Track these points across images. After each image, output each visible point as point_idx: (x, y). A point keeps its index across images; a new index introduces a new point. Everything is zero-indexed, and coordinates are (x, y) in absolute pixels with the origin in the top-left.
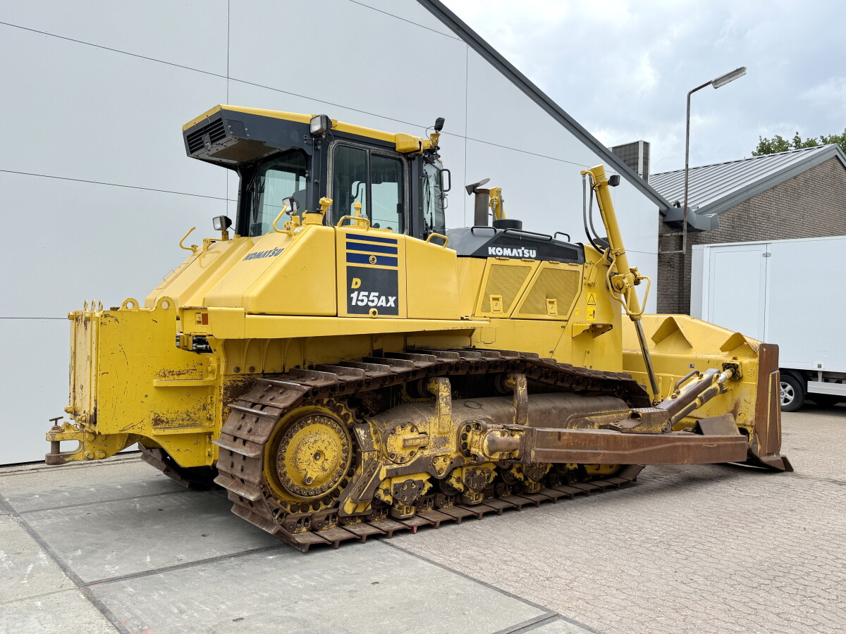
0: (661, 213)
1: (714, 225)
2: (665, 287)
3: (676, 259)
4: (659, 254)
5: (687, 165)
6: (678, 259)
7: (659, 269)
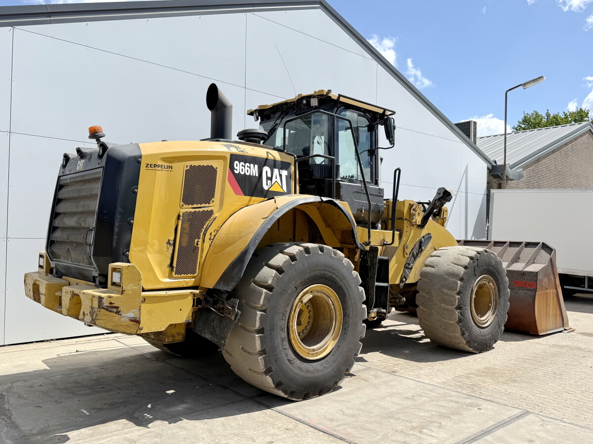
0: (488, 168)
1: (520, 176)
4: (487, 195)
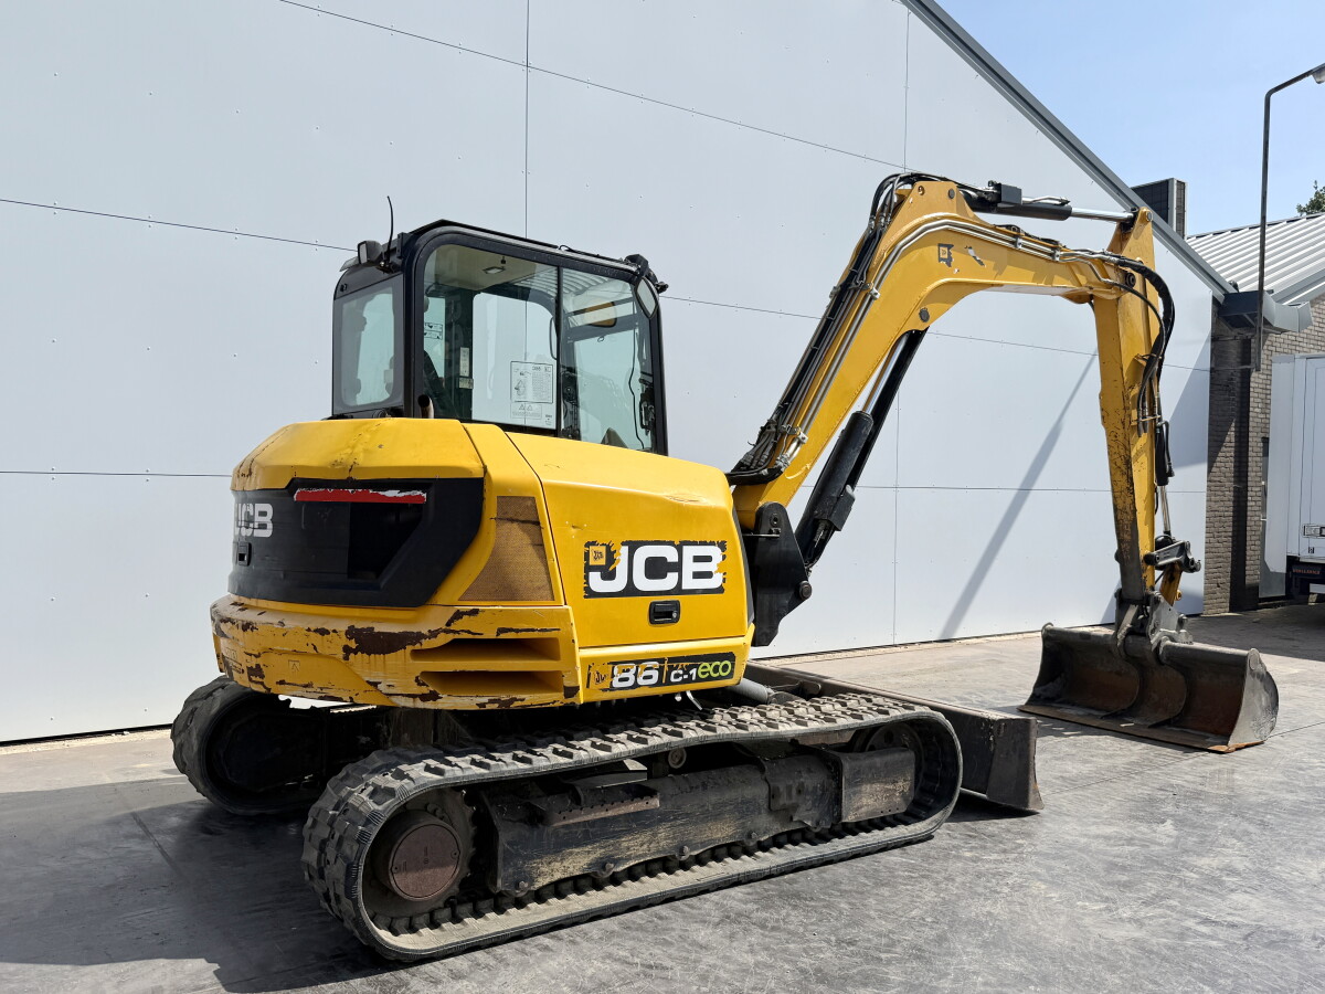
0: (1214, 298)
1: (1304, 321)
2: (1219, 429)
3: (1237, 380)
4: (1212, 370)
5: (1264, 218)
6: (1238, 379)
7: (1211, 397)
